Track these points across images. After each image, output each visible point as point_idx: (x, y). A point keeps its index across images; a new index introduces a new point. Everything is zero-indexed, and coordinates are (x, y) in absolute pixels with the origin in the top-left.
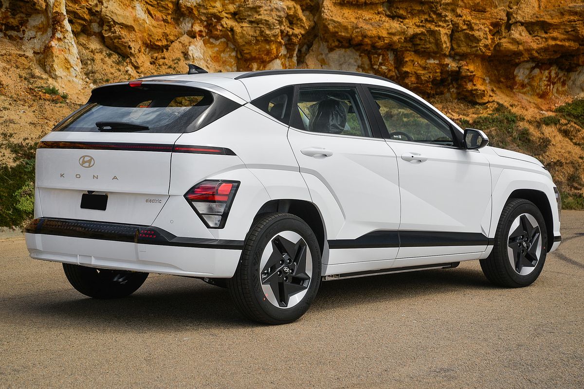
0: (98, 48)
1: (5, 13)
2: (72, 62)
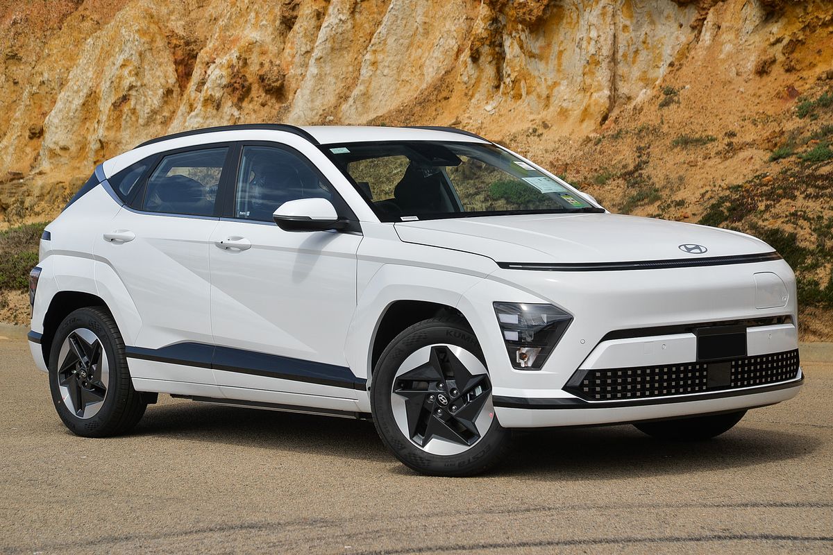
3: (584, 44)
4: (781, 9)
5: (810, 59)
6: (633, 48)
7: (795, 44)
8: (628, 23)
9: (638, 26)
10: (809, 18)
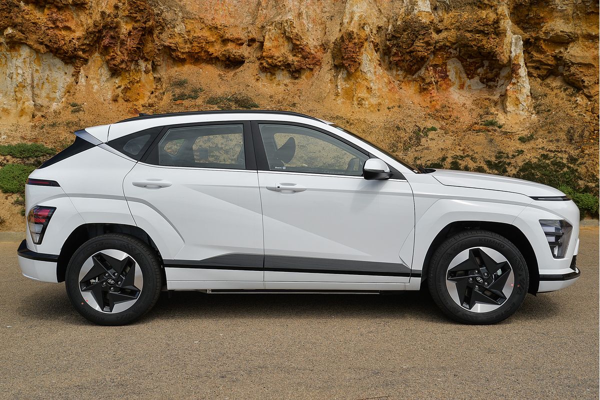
0: (559, 85)
1: (486, 70)
2: (521, 99)
3: (14, 76)
4: (120, 73)
5: (134, 97)
6: (41, 82)
7: (126, 89)
8: (38, 68)
9: (44, 70)
10: (131, 78)
